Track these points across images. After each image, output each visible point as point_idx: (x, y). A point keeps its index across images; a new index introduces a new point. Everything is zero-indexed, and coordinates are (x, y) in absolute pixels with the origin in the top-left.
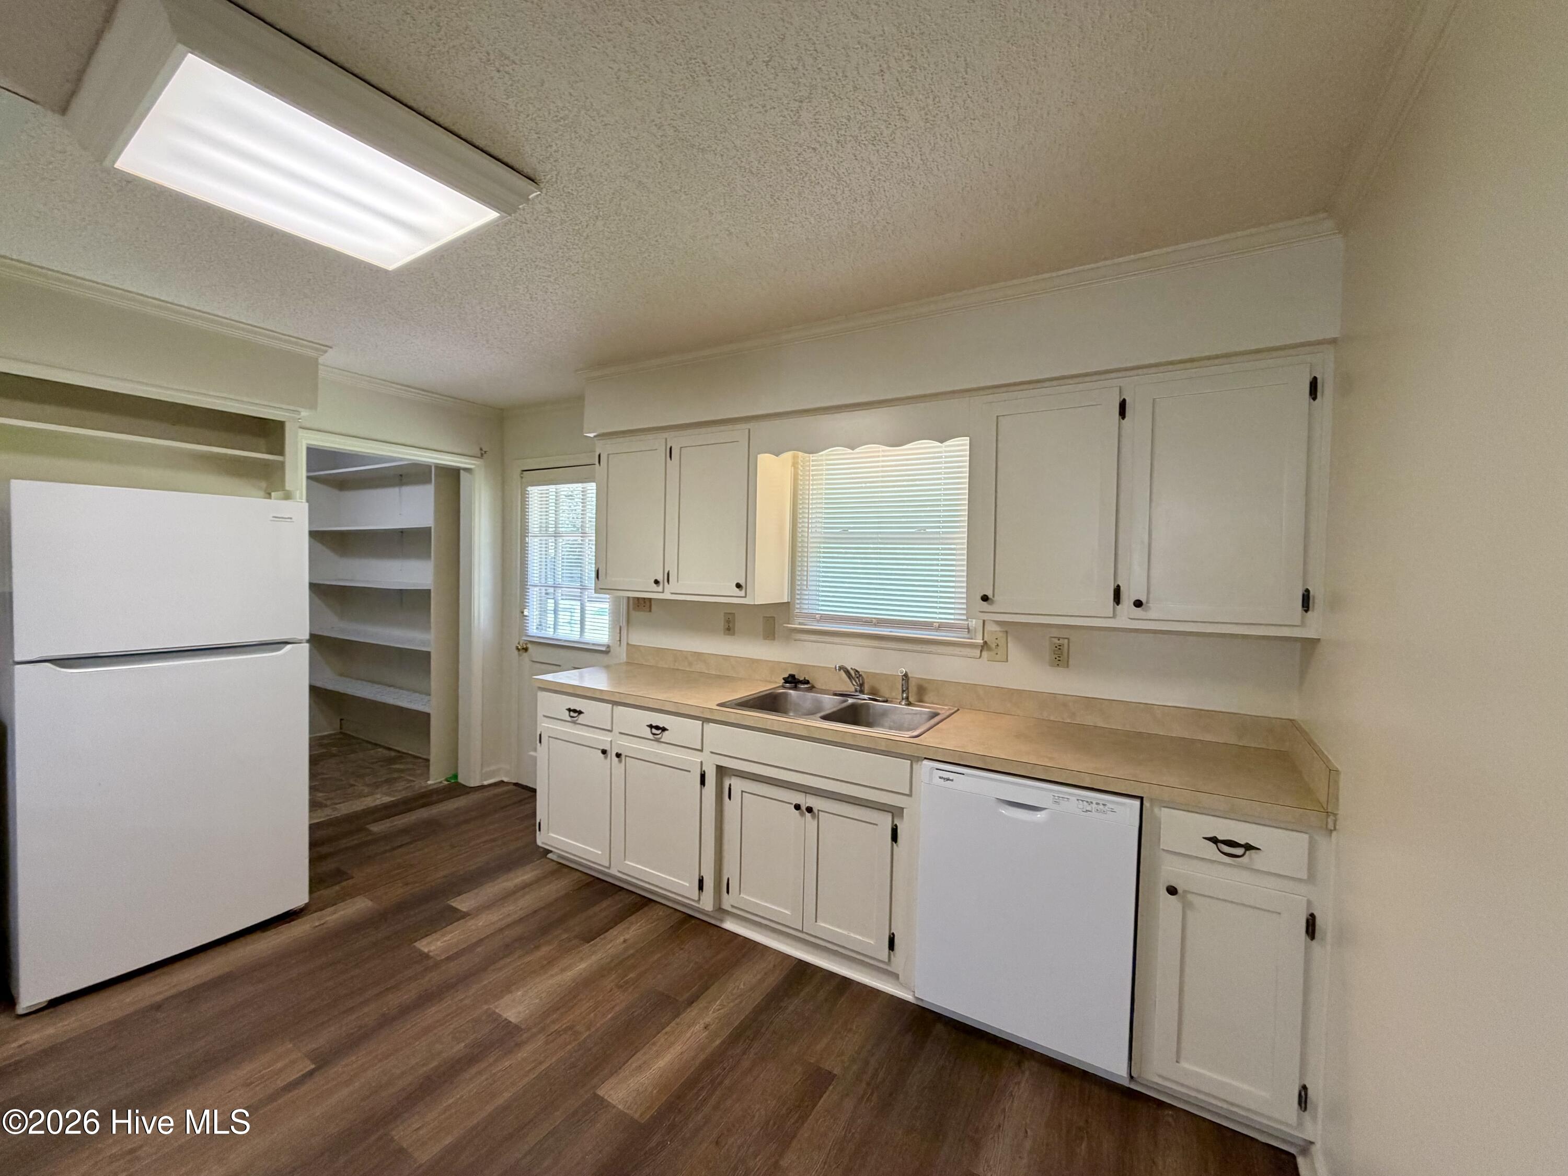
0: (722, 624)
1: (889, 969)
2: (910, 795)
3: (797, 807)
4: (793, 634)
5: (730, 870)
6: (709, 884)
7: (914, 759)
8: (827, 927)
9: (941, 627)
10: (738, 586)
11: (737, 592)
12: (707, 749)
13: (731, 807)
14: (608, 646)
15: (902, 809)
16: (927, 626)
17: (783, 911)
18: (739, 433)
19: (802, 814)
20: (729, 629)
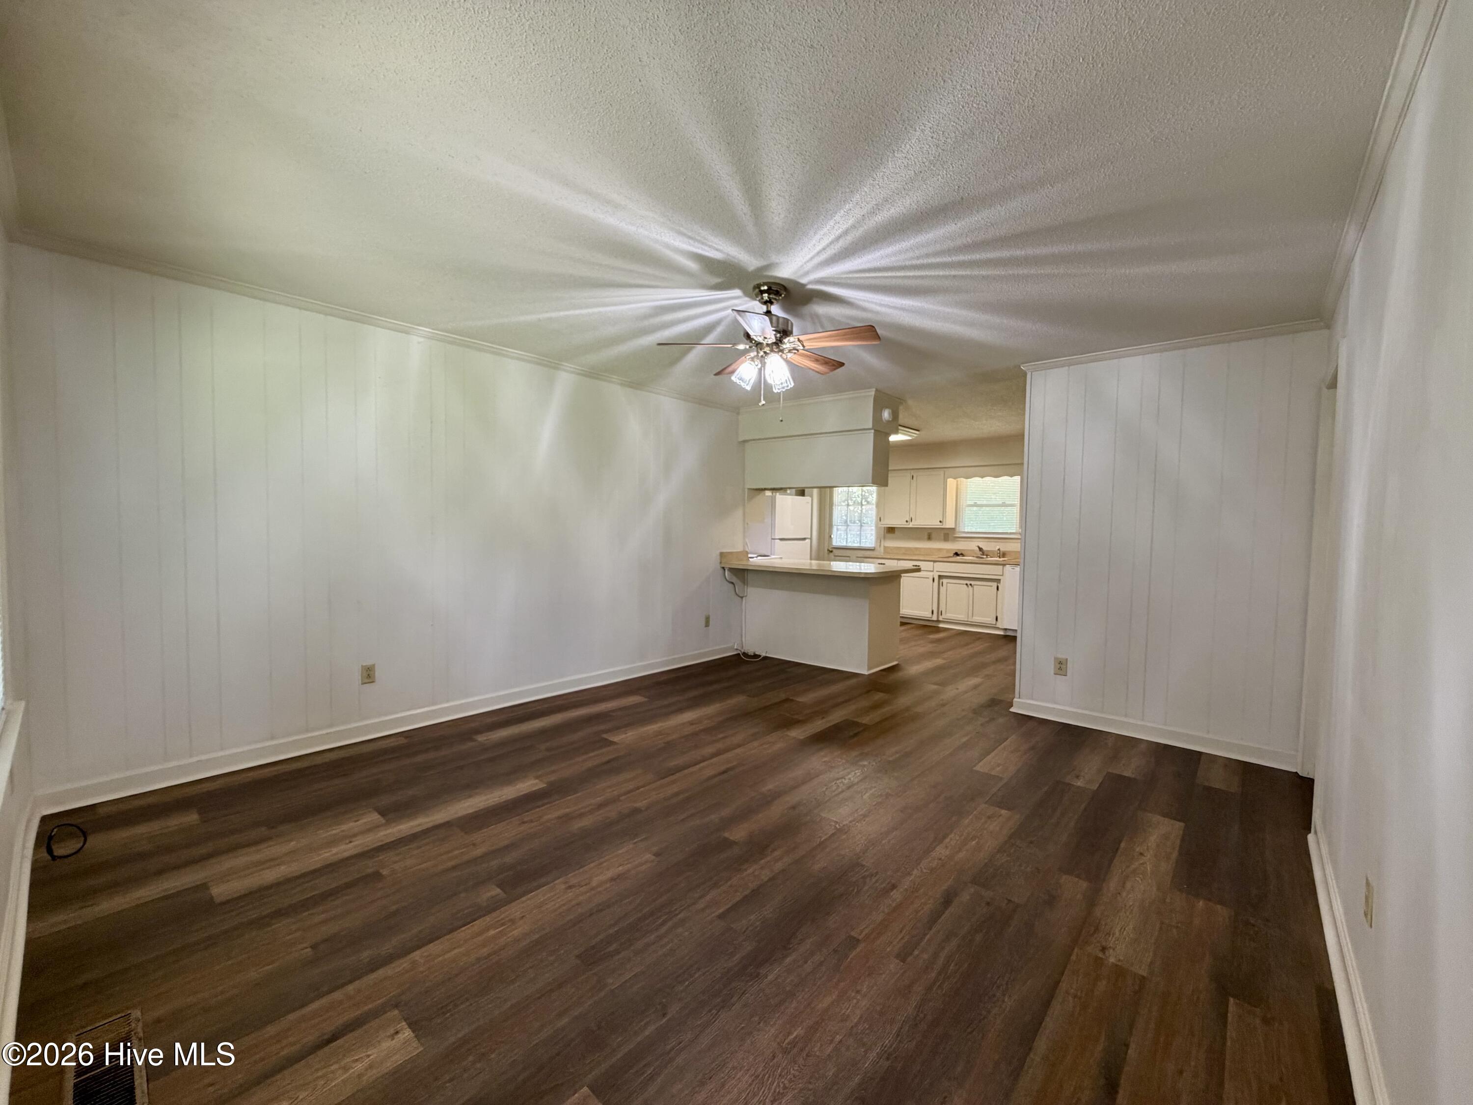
0: (926, 537)
1: (997, 626)
2: (1002, 575)
3: (967, 584)
4: (956, 539)
5: (943, 607)
6: (935, 612)
7: (1004, 565)
8: (977, 619)
9: (1011, 533)
10: (940, 522)
11: (940, 524)
12: (935, 571)
13: (943, 590)
14: (875, 548)
15: (1000, 580)
16: (1007, 533)
17: (962, 617)
18: (941, 472)
19: (968, 586)
20: (929, 538)
